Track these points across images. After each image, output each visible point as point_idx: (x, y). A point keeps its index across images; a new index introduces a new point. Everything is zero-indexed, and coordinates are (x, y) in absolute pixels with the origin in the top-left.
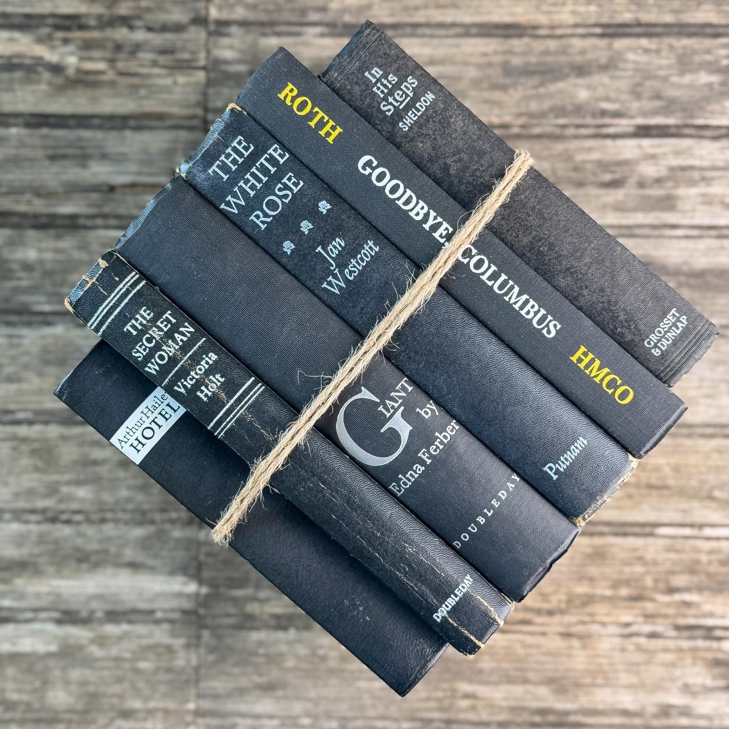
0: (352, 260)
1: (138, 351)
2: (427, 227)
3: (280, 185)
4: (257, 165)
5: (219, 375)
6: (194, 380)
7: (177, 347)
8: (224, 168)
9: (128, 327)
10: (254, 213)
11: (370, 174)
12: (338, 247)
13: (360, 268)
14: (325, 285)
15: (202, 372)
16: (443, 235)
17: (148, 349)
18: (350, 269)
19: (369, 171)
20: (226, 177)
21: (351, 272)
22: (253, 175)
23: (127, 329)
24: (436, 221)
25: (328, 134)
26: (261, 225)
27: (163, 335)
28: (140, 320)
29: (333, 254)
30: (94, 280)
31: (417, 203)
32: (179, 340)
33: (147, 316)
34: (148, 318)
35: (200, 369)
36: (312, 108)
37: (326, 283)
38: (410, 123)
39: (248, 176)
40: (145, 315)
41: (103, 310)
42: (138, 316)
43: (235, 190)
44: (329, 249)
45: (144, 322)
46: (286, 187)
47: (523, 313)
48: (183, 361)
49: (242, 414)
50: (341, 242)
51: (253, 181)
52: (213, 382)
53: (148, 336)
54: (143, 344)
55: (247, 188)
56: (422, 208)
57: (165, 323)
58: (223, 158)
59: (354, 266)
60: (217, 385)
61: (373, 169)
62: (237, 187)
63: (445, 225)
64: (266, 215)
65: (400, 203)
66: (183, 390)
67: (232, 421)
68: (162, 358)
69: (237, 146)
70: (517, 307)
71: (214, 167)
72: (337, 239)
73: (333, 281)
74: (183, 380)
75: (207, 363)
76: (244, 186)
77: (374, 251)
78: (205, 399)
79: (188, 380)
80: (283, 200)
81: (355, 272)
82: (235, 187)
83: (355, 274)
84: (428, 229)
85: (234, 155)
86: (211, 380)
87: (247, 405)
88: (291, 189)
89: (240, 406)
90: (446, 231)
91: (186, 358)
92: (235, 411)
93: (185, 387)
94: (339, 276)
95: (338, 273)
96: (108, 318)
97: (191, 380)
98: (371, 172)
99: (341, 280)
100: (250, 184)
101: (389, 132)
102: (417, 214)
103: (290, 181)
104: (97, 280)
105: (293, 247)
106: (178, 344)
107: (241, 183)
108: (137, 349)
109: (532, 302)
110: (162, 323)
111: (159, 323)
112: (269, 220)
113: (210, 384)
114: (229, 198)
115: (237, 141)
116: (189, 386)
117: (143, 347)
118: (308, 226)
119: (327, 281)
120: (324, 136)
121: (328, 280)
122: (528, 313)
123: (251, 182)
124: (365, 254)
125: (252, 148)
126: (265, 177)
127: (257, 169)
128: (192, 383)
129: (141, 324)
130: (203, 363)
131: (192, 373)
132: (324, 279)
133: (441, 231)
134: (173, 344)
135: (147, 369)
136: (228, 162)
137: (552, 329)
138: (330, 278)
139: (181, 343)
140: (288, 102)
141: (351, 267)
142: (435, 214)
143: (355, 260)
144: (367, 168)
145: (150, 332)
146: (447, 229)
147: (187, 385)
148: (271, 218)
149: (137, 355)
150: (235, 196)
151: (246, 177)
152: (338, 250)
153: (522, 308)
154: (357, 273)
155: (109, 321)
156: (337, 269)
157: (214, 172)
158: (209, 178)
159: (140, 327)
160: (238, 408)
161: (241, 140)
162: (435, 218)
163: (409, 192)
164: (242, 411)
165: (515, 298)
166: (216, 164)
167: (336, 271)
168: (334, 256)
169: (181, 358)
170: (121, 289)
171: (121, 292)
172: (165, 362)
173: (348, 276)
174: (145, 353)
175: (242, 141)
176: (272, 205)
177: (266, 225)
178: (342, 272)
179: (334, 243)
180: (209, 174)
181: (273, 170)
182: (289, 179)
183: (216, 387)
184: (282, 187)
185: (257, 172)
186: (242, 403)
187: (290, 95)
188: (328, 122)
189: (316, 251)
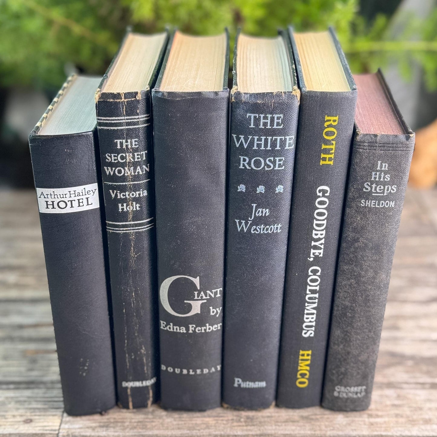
0: (262, 225)
1: (111, 157)
2: (313, 243)
3: (272, 159)
4: (274, 137)
5: (139, 205)
6: (125, 197)
7: (133, 174)
8: (257, 120)
9: (119, 141)
10: (245, 156)
11: (319, 197)
12: (264, 213)
13: (262, 232)
14: (237, 221)
15: (132, 197)
16: (315, 254)
17: (117, 161)
18: (257, 228)
19: (321, 194)
20: (252, 126)
21: (255, 229)
22: (266, 140)
23: (117, 142)
24: (320, 246)
25: (324, 159)
26: (242, 165)
27: (132, 161)
28: (128, 143)
29: (258, 213)
30: (126, 100)
31: (323, 230)
32: (137, 171)
33: (133, 145)
34: (134, 146)
35: (133, 195)
36: (333, 140)
37: (239, 220)
38: (368, 205)
39: (263, 138)
40: (134, 143)
41: (114, 120)
42: (129, 141)
43: (249, 137)
44: (259, 210)
45: (129, 147)
46: (274, 163)
47: (306, 316)
48: (128, 183)
49: (131, 232)
50: (267, 213)
51: (263, 142)
52: (133, 206)
53: (124, 155)
54: (117, 156)
55: (256, 142)
56: (322, 234)
57: (139, 156)
58: (262, 116)
59: (260, 229)
60: (133, 209)
61: (323, 196)
62: (252, 137)
63: (321, 251)
64: (249, 164)
65: (315, 222)
66: (113, 196)
67: (122, 232)
68: (120, 172)
69: (276, 118)
70: (306, 312)
71: (253, 115)
72: (267, 210)
73: (243, 224)
74: (118, 192)
75: (139, 194)
76: (256, 140)
77: (277, 231)
78: (120, 210)
79: (122, 194)
80: (266, 167)
81: (257, 231)
82: (250, 136)
83: (256, 232)
84: (312, 245)
85: (269, 121)
86: (133, 204)
87: (137, 230)
88: (275, 166)
89: (134, 228)
90: (319, 254)
91: (131, 183)
92: (129, 229)
93: (116, 195)
94: (248, 225)
95: (250, 223)
96: (112, 127)
97: (123, 195)
98: (321, 196)
99: (247, 228)
100: (259, 142)
101: (354, 196)
102: (316, 235)
103: (279, 161)
104: (127, 101)
105: (244, 191)
106: (135, 172)
107: (256, 138)
108: (111, 155)
109: (314, 316)
110: (138, 155)
111: (136, 154)
112: (248, 167)
113: (130, 205)
114: (242, 137)
115: (278, 115)
116: (119, 197)
117: (116, 158)
118: (262, 191)
119: (240, 221)
120: (321, 158)
121: (242, 221)
122: (307, 318)
123: (261, 142)
124: (271, 228)
125: (281, 127)
126: (271, 147)
127: (271, 139)
128: (122, 197)
129: (127, 146)
130: (137, 193)
131: (127, 193)
132: (240, 219)
133: (317, 252)
134: (132, 170)
135: (105, 168)
136: (262, 121)
137: (308, 333)
138: (243, 222)
139: (136, 174)
140: (326, 124)
141: (259, 228)
142: (323, 243)
143: (264, 227)
144: (321, 192)
145: (127, 154)
146: (320, 253)
147: (119, 195)
148: (250, 168)
149: (108, 157)
150: (246, 140)
151: (261, 137)
152: (262, 215)
153: (308, 314)
154: (258, 233)
155: (112, 128)
156: (251, 222)
157: (250, 117)
158: (244, 117)
159: (124, 147)
160: (132, 228)
161: (281, 117)
162: (321, 244)
163: (325, 222)
164: (132, 231)
165: (310, 308)
166: (255, 115)
167: (250, 222)
168: (257, 215)
169: (129, 180)
170: (135, 119)
171: (133, 120)
172: (119, 175)
173: (252, 230)
174: (113, 161)
175: (281, 119)
176: (258, 163)
177: (244, 168)
178: (252, 225)
179: (264, 210)
180: (246, 115)
181: (278, 148)
182: (280, 160)
183: (131, 209)
184: (272, 160)
185: (269, 141)
186: (136, 228)
187: (332, 122)
188: (332, 154)
189: (252, 204)
